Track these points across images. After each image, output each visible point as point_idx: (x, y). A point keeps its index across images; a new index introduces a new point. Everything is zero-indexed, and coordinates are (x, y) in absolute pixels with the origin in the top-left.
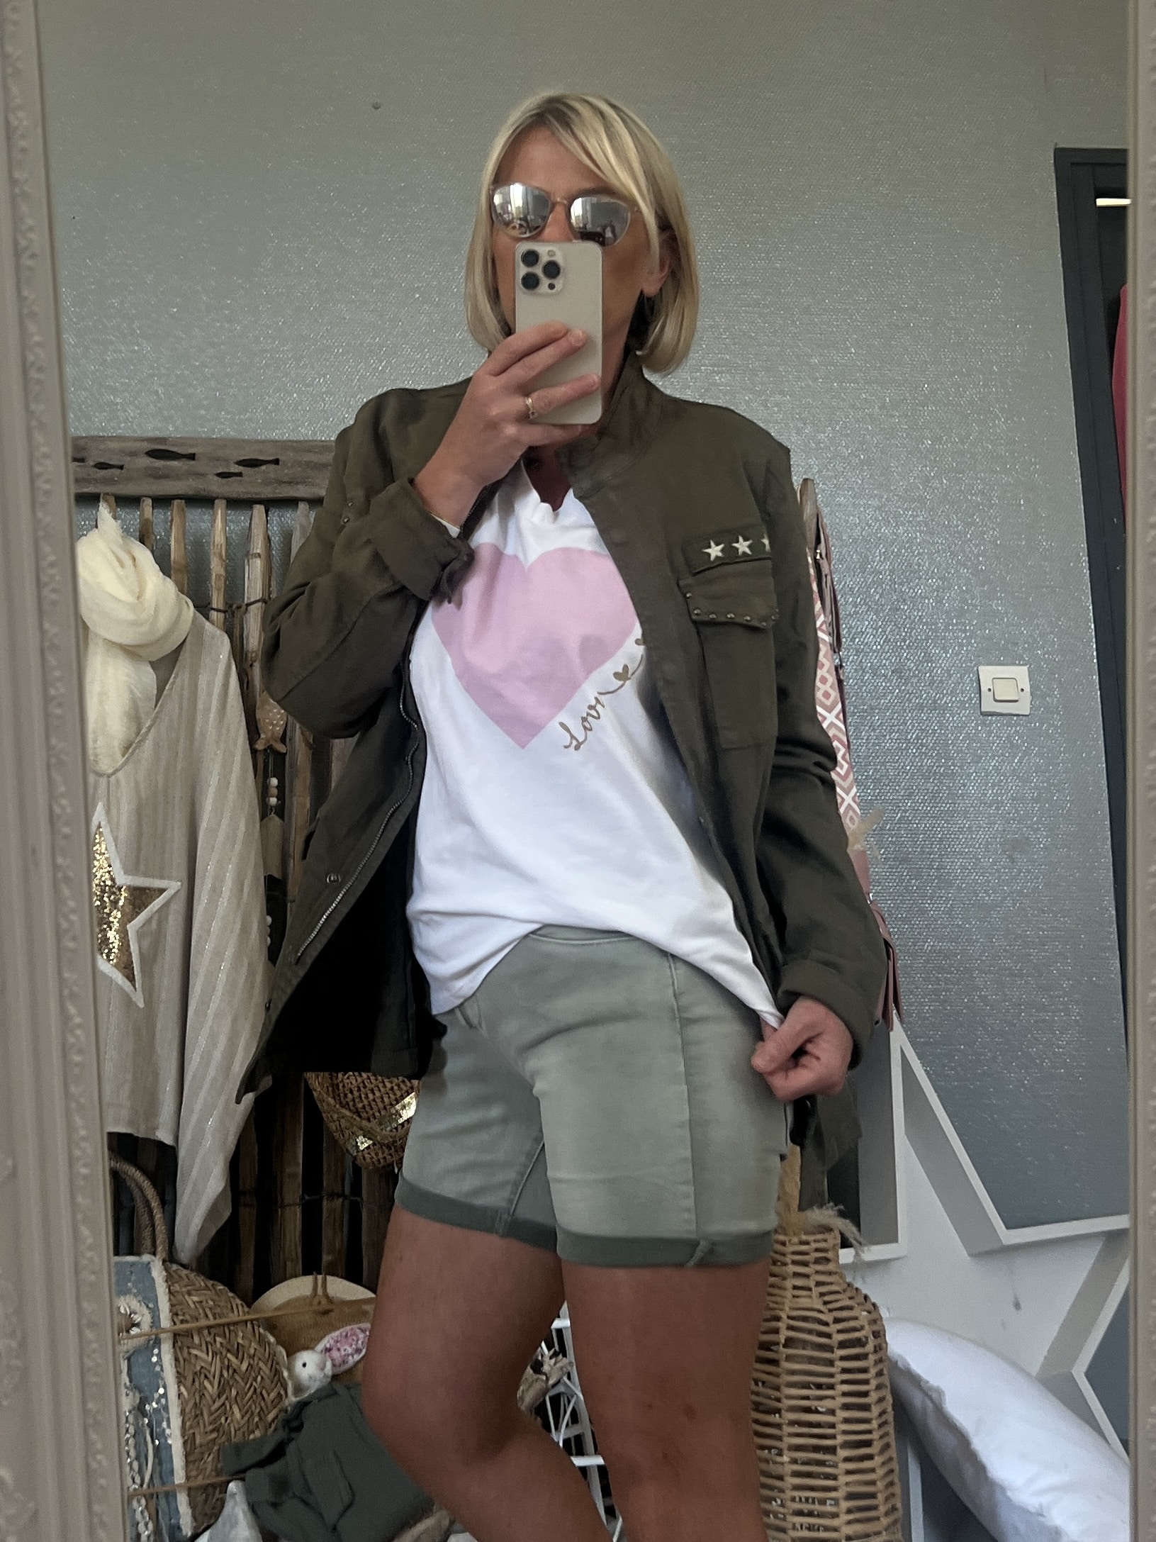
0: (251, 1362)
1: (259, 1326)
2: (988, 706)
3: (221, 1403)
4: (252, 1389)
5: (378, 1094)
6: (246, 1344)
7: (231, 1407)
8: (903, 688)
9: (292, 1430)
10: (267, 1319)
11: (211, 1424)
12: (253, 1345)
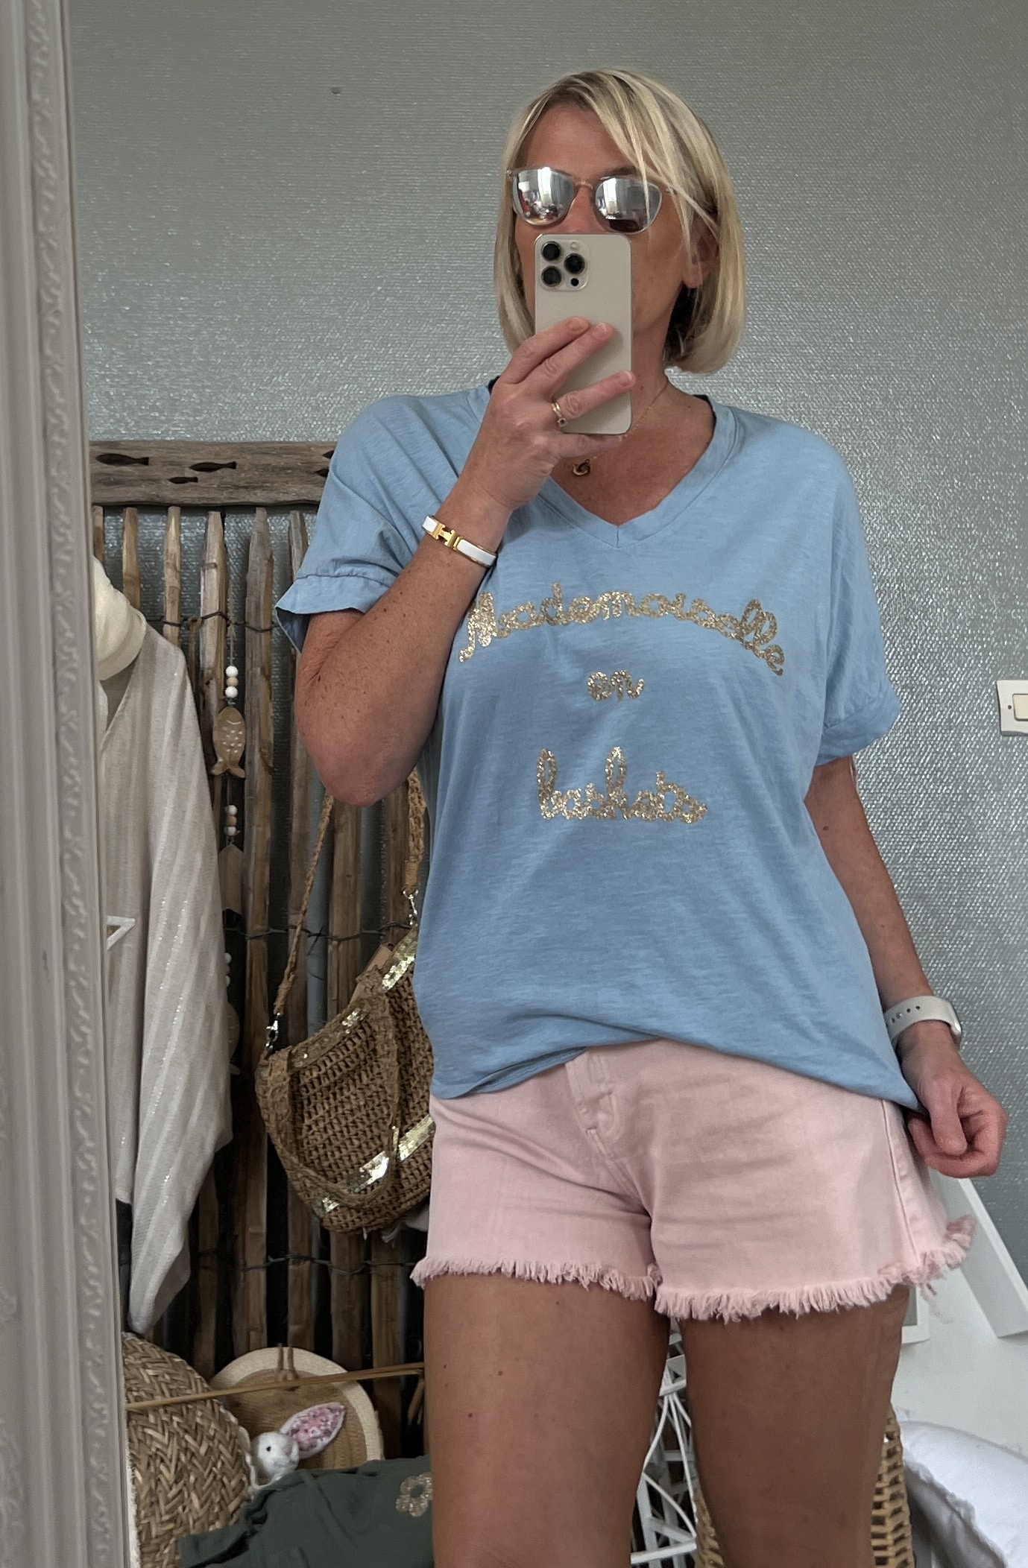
0: (211, 1444)
1: (219, 1405)
2: (1009, 724)
3: (178, 1490)
4: (212, 1475)
5: (345, 1152)
6: (206, 1424)
7: (189, 1495)
8: (914, 705)
9: (255, 1522)
10: (229, 1396)
11: (167, 1513)
12: (213, 1426)
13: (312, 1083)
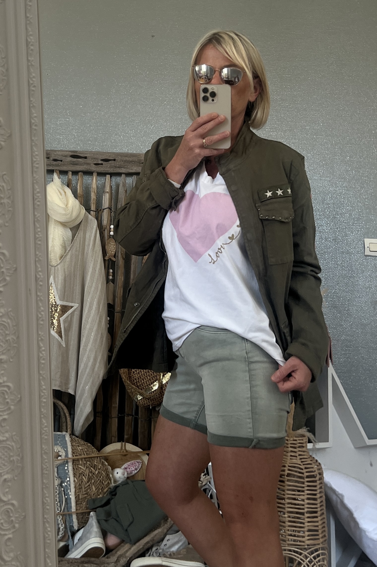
0: (99, 471)
1: (102, 459)
2: (367, 253)
3: (88, 485)
4: (99, 481)
5: (145, 381)
6: (98, 464)
7: (92, 486)
8: (336, 245)
9: (113, 495)
11: (85, 491)
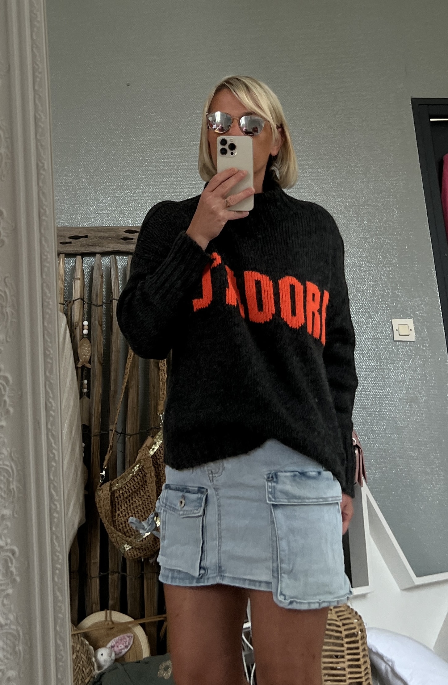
0: (78, 654)
2: (397, 337)
4: (78, 667)
6: (75, 645)
8: (360, 330)
10: (84, 633)
12: (78, 646)
13: (120, 496)
